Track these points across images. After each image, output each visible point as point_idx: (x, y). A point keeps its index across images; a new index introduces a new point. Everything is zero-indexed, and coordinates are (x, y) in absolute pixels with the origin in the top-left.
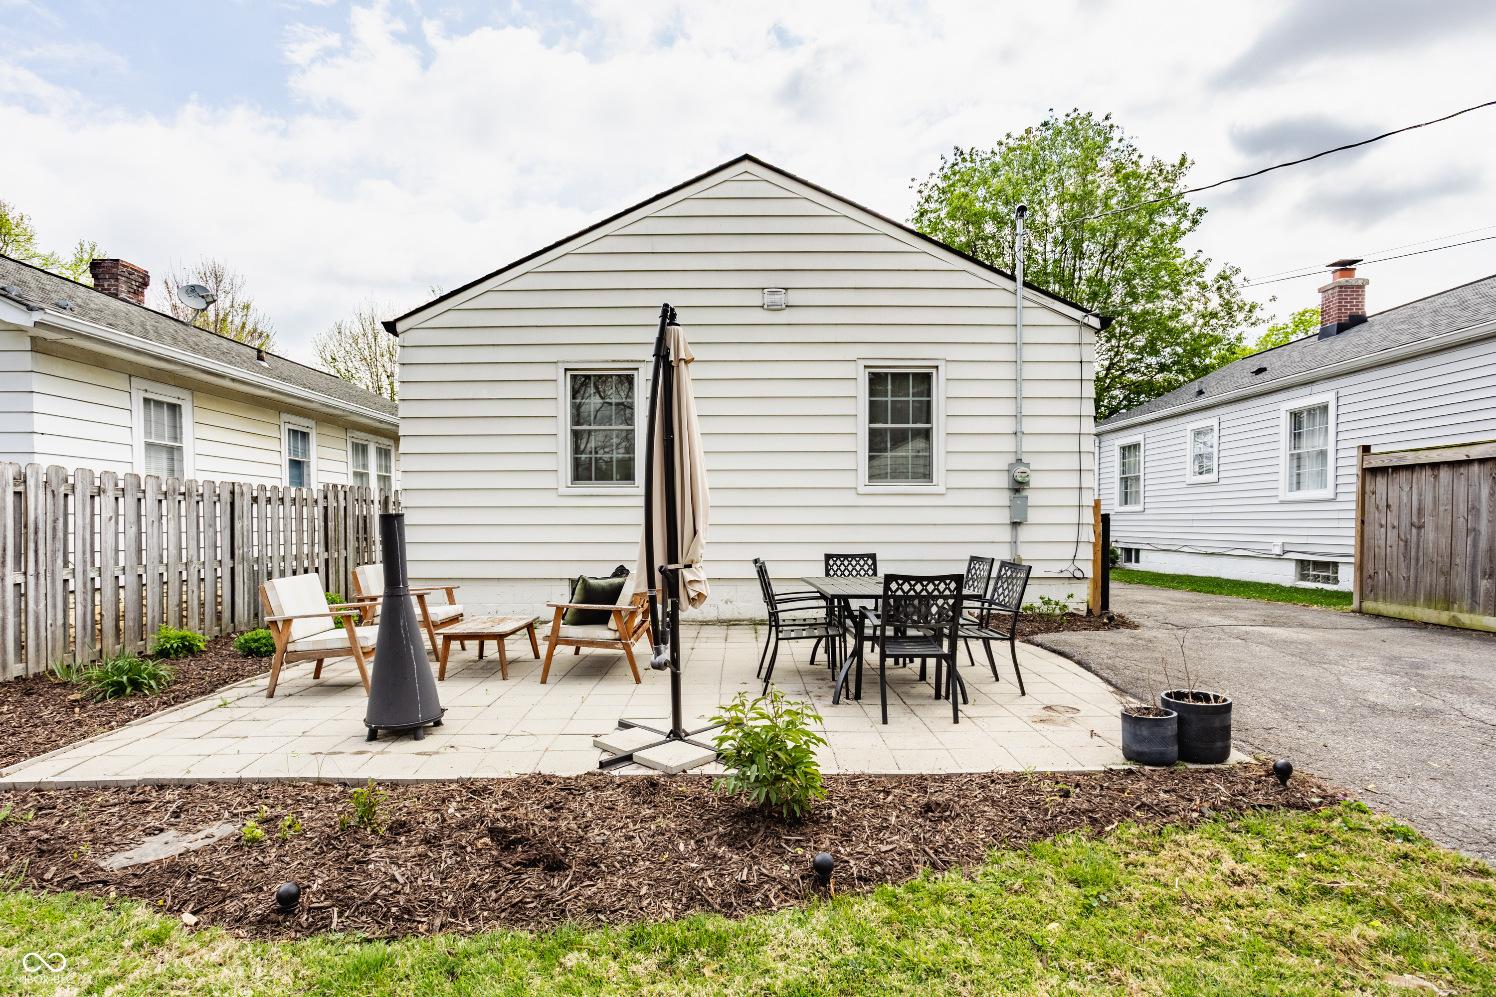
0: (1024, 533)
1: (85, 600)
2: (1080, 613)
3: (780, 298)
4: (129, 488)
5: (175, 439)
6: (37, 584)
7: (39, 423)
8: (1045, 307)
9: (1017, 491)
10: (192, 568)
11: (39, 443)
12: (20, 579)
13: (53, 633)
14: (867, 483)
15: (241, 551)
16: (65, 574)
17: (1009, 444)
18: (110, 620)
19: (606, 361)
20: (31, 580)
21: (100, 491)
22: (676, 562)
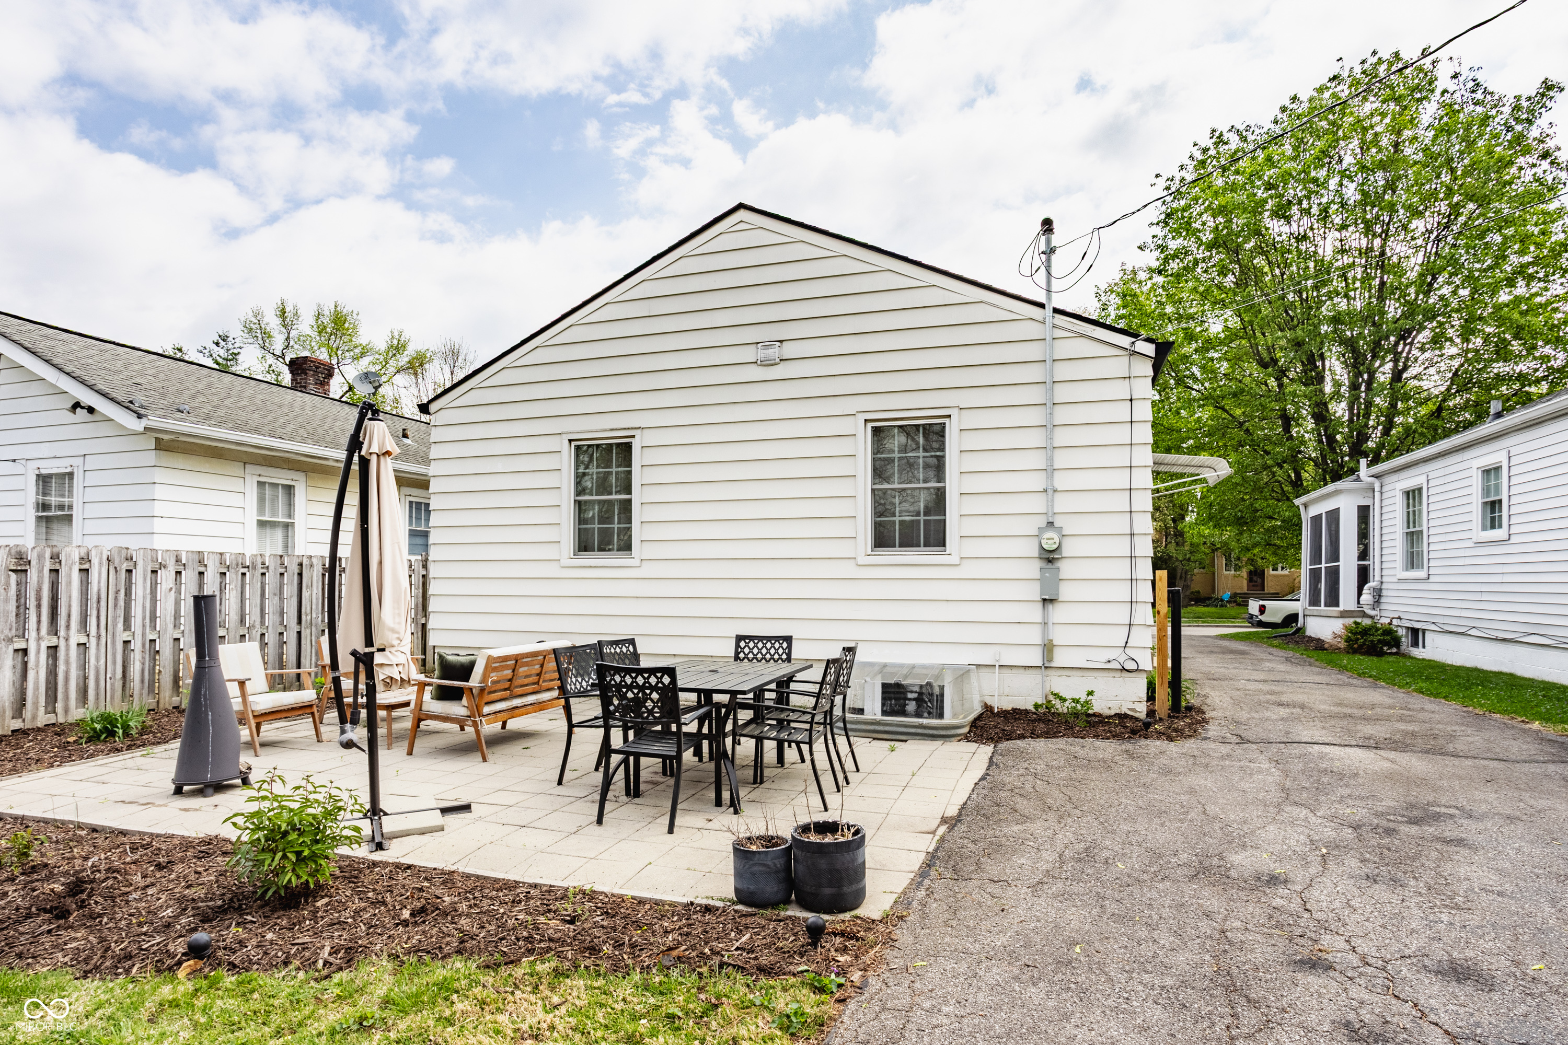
0: (1058, 613)
1: (143, 658)
2: (1137, 715)
3: (774, 353)
4: (190, 563)
5: (290, 516)
6: (98, 644)
7: (159, 508)
8: (1083, 336)
9: (1050, 561)
10: (254, 632)
11: (158, 525)
12: (83, 640)
13: (112, 685)
14: (870, 552)
15: (309, 618)
16: (126, 636)
17: (1037, 504)
18: (168, 675)
19: (605, 430)
20: (93, 641)
21: (162, 566)
22: (372, 646)
